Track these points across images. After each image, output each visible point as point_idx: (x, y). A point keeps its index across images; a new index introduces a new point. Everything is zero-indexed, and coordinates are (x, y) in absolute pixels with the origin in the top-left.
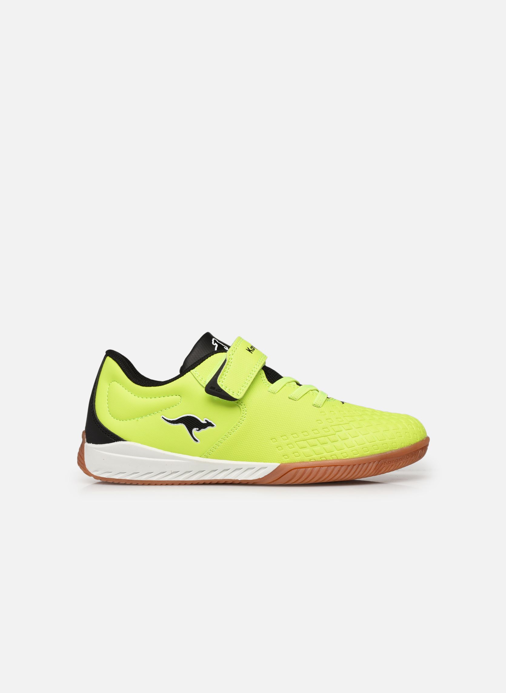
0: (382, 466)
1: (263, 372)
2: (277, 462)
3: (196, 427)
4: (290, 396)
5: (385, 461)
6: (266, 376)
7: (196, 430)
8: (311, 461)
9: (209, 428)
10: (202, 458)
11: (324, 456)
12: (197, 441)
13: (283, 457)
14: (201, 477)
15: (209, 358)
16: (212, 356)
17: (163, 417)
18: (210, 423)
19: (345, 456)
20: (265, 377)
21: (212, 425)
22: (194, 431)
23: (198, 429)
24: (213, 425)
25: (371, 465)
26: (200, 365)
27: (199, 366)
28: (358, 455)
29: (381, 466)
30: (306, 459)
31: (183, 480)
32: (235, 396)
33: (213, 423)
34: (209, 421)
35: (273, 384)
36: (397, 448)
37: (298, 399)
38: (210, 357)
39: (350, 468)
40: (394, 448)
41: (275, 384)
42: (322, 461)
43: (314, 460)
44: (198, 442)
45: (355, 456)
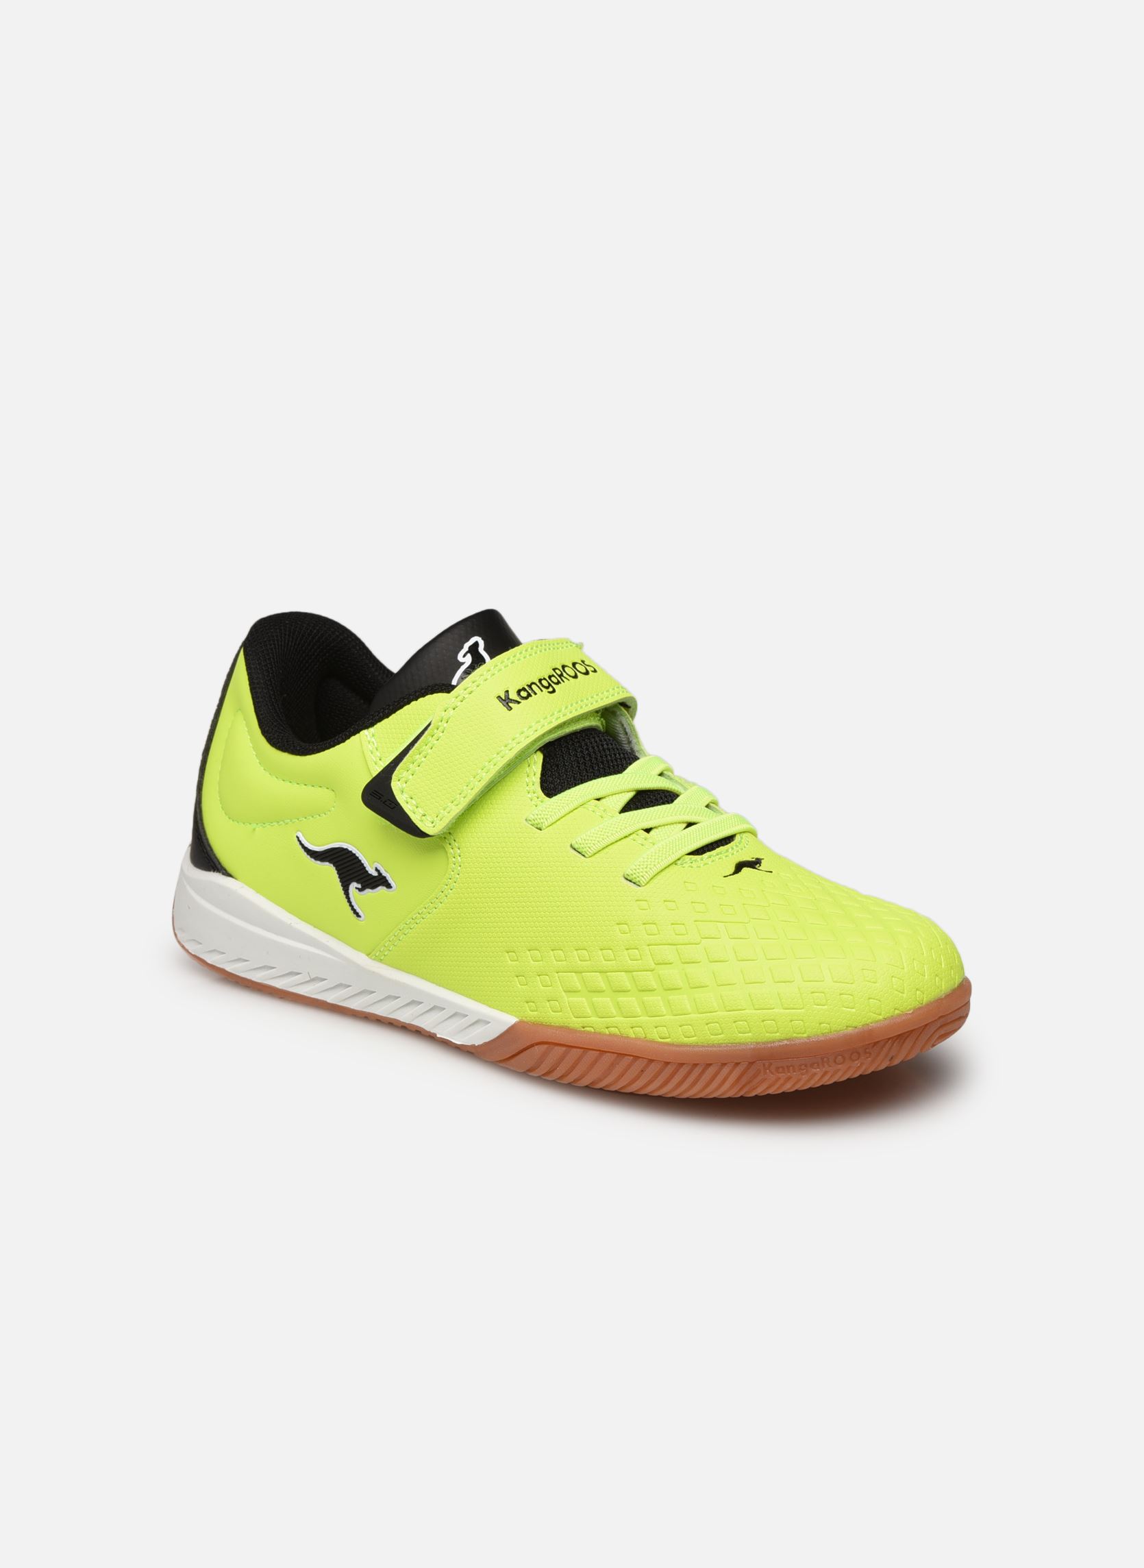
0: (760, 1078)
1: (539, 758)
2: (514, 1013)
3: (358, 882)
4: (573, 843)
5: (767, 1064)
6: (542, 775)
7: (356, 888)
8: (585, 1029)
9: (381, 890)
10: (370, 960)
11: (616, 1025)
12: (358, 915)
13: (526, 1005)
14: (369, 1006)
15: (413, 703)
16: (421, 700)
17: (298, 837)
18: (385, 877)
19: (663, 1035)
20: (539, 775)
21: (389, 886)
22: (354, 886)
23: (359, 886)
24: (390, 884)
25: (725, 1070)
26: (391, 717)
27: (385, 721)
28: (695, 1038)
29: (755, 1076)
30: (575, 1023)
31: (334, 1003)
32: (424, 826)
33: (390, 881)
34: (384, 874)
35: (550, 798)
36: (805, 1035)
37: (590, 854)
38: (417, 700)
39: (669, 1069)
40: (795, 1035)
41: (555, 798)
42: (610, 1035)
43: (593, 1031)
44: (359, 918)
45: (686, 1040)
